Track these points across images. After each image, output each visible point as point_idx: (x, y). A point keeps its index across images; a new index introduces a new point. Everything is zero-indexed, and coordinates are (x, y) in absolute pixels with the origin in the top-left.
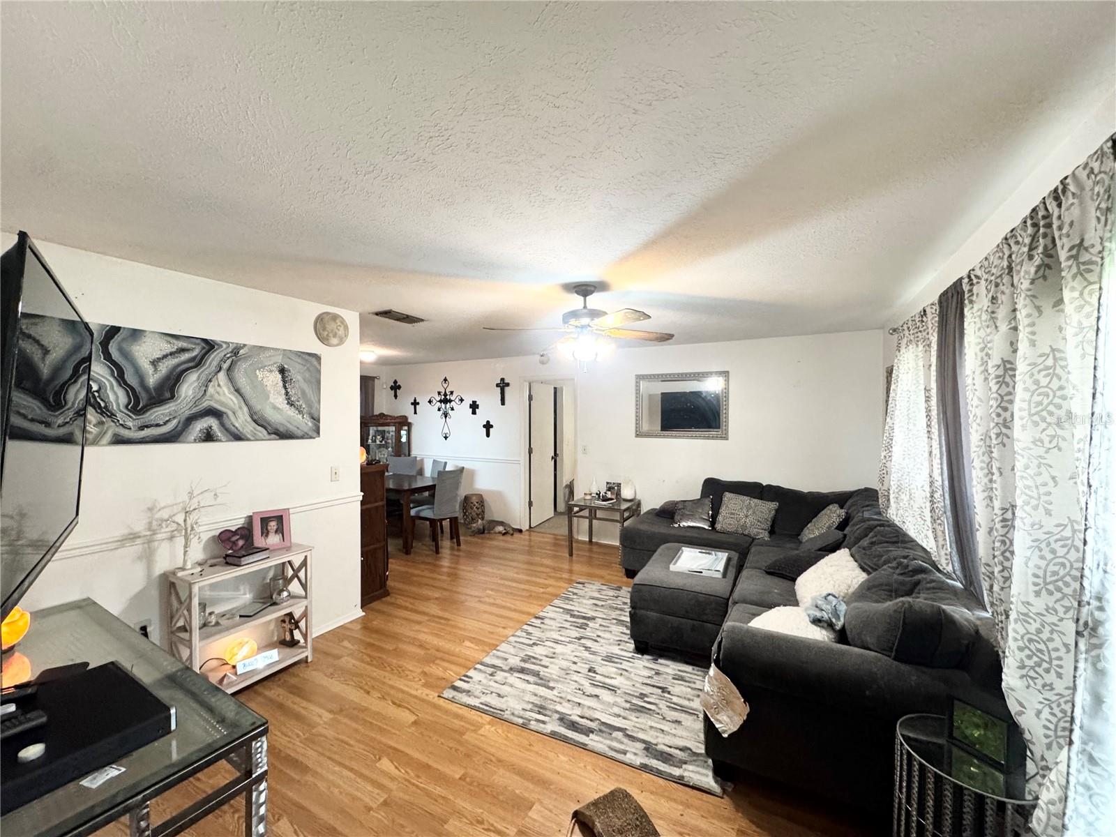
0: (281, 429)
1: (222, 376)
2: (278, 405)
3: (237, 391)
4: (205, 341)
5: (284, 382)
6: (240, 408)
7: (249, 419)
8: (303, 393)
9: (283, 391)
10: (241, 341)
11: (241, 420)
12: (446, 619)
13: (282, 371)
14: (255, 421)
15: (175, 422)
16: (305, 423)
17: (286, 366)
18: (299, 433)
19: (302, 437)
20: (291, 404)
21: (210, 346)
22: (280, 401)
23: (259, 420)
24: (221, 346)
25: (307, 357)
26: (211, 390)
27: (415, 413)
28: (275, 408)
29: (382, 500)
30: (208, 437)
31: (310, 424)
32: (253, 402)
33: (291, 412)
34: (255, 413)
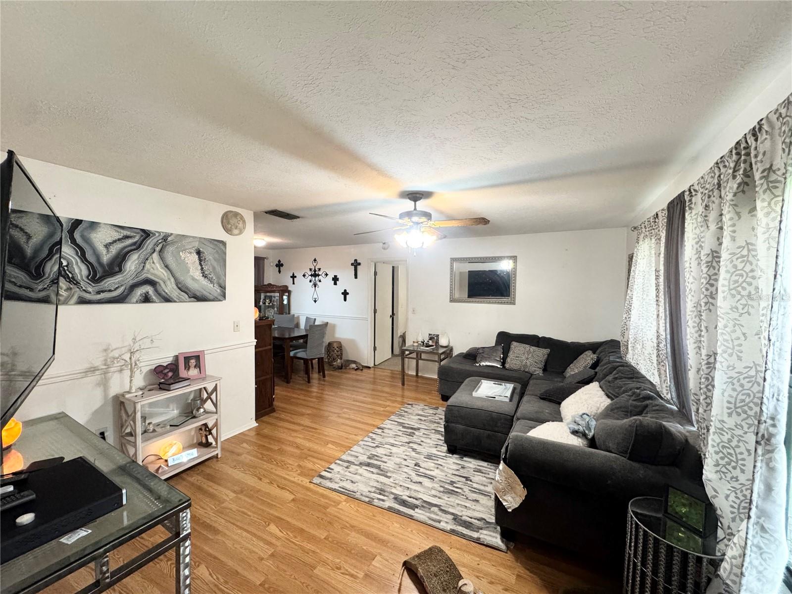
0: (198, 294)
1: (155, 256)
2: (196, 277)
3: (167, 266)
4: (143, 231)
5: (200, 260)
6: (169, 279)
7: (175, 287)
8: (214, 268)
9: (199, 267)
10: (169, 231)
11: (170, 288)
12: (316, 429)
13: (199, 253)
14: (179, 288)
15: (122, 288)
16: (216, 290)
17: (201, 249)
18: (211, 297)
19: (213, 300)
20: (205, 276)
21: (146, 234)
22: (198, 274)
23: (182, 288)
24: (155, 234)
25: (216, 243)
26: (148, 266)
27: (294, 283)
28: (193, 279)
29: (270, 345)
30: (146, 299)
31: (219, 291)
32: (178, 275)
33: (204, 282)
34: (180, 283)
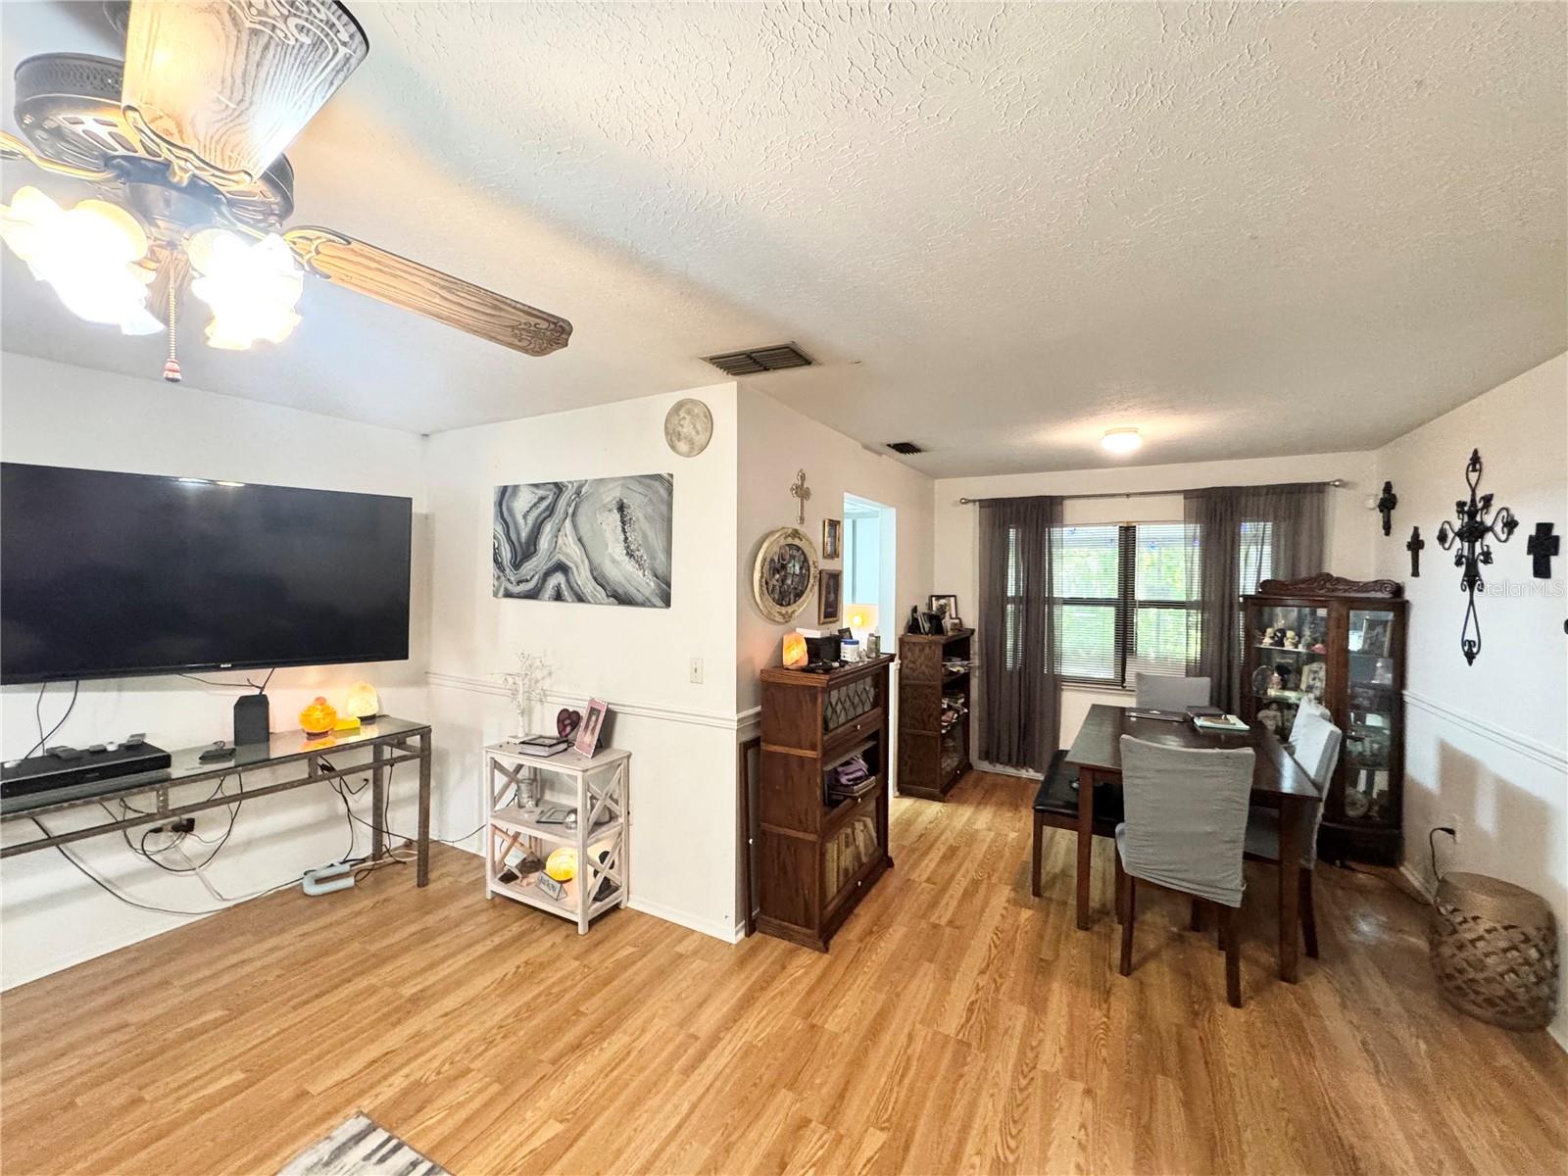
0: (620, 591)
1: (568, 522)
2: (617, 557)
3: (580, 540)
5: (623, 523)
6: (583, 562)
7: (590, 577)
9: (622, 537)
10: (583, 478)
11: (583, 578)
13: (621, 508)
14: (595, 579)
15: (537, 577)
18: (639, 598)
19: (643, 605)
20: (630, 554)
21: (559, 487)
22: (618, 551)
23: (600, 580)
24: (567, 487)
26: (560, 541)
27: (1415, 573)
28: (614, 561)
30: (558, 597)
31: (652, 584)
32: (593, 555)
33: (629, 566)
34: (595, 569)
